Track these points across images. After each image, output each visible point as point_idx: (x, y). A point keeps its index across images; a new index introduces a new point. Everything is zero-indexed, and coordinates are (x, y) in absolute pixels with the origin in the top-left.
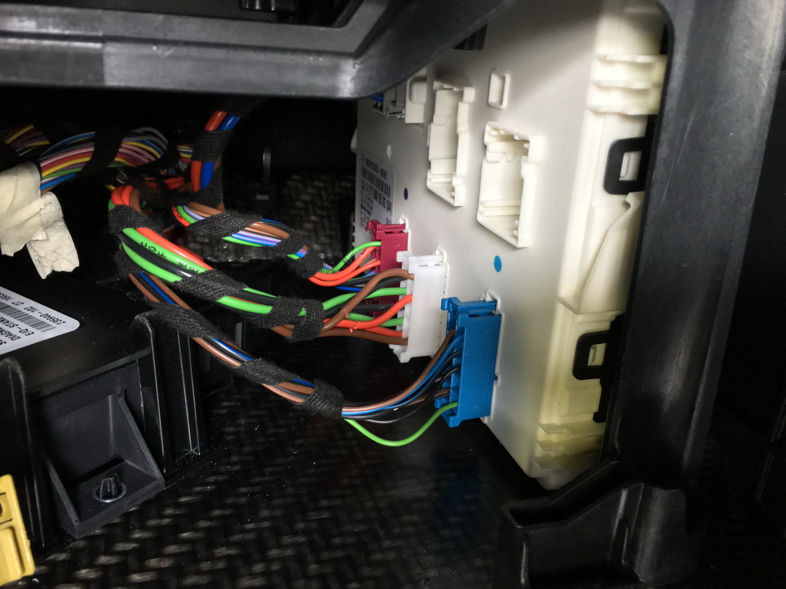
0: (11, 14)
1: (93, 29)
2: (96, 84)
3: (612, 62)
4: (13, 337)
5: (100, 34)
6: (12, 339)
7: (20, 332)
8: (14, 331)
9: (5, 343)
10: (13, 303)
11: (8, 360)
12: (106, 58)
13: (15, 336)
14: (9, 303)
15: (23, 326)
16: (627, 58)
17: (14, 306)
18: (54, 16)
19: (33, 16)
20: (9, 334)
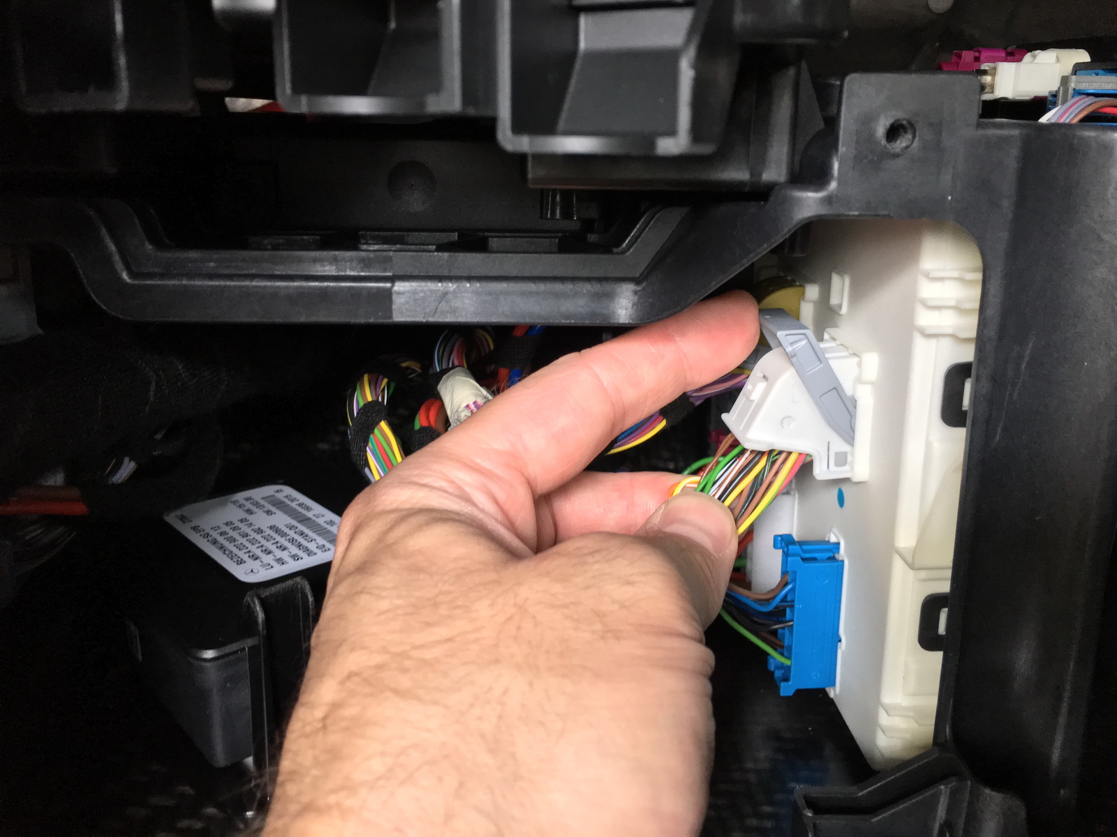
0: (315, 261)
1: (385, 270)
2: (387, 321)
3: (941, 279)
4: (310, 553)
5: (390, 274)
6: (309, 555)
7: (317, 547)
8: (312, 546)
9: (302, 558)
10: (314, 515)
11: (298, 579)
12: (394, 297)
13: (312, 552)
14: (310, 515)
15: (321, 541)
16: (956, 274)
17: (314, 518)
18: (351, 260)
19: (335, 260)
20: (307, 550)
